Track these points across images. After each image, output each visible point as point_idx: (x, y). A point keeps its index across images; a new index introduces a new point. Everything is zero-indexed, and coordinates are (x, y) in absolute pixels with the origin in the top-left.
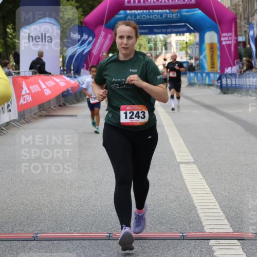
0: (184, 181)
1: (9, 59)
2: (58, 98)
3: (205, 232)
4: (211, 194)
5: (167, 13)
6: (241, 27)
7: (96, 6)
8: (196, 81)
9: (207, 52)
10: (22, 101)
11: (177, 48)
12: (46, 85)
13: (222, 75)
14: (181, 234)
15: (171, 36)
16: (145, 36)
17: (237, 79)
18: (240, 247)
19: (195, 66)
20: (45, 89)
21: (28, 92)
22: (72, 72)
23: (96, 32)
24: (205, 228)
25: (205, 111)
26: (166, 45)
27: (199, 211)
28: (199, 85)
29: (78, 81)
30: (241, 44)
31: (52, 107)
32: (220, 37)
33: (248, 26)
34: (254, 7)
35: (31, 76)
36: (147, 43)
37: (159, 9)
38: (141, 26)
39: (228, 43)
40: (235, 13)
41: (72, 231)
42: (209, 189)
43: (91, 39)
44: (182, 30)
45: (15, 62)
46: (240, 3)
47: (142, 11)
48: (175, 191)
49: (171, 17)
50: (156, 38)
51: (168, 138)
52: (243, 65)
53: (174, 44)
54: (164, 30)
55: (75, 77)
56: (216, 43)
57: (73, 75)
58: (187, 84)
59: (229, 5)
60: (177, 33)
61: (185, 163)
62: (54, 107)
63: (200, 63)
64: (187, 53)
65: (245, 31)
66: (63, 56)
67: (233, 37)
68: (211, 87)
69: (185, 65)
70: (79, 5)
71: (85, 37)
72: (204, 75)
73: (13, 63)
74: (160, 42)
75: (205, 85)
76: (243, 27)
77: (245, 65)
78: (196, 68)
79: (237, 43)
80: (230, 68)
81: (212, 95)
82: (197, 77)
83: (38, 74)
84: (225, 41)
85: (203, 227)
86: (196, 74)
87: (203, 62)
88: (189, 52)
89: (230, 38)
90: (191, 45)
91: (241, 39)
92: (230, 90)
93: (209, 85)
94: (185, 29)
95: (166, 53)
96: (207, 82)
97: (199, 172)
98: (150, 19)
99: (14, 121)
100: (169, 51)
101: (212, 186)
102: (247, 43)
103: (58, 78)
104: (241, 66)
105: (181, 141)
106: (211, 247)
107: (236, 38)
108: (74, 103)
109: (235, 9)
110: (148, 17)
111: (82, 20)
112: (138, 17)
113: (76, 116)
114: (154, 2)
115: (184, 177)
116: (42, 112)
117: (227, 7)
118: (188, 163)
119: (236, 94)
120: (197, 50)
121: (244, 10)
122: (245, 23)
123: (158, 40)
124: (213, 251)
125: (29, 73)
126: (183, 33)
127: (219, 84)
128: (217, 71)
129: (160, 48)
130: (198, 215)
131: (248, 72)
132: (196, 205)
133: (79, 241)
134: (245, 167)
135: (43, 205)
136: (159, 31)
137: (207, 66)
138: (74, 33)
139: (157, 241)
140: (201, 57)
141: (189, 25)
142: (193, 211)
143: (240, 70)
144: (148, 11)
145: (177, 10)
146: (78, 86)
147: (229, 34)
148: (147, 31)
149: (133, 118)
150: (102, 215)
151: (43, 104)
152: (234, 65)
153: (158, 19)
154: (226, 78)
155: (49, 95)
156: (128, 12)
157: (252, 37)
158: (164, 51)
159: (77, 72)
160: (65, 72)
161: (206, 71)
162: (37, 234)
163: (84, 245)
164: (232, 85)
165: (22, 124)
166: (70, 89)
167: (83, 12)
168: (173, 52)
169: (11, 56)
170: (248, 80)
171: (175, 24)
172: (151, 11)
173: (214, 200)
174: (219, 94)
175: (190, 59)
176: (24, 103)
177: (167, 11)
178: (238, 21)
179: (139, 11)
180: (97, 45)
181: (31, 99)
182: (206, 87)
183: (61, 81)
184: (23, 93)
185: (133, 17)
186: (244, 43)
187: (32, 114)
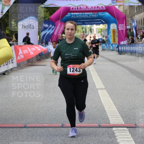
0: (100, 98)
1: (12, 37)
2: (37, 56)
3: (110, 124)
4: (114, 105)
5: (91, 14)
6: (128, 21)
7: (56, 11)
8: (106, 48)
9: (111, 34)
10: (19, 58)
11: (96, 32)
12: (31, 50)
13: (119, 45)
14: (99, 125)
15: (93, 26)
16: (81, 26)
17: (126, 47)
18: (128, 131)
19: (105, 41)
20: (30, 52)
21: (22, 53)
22: (44, 43)
23: (56, 24)
24: (110, 122)
25: (110, 63)
26: (91, 30)
27: (108, 113)
28: (108, 50)
29: (47, 48)
30: (128, 30)
31: (34, 61)
32: (118, 26)
33: (132, 21)
34: (135, 12)
35: (24, 46)
36: (81, 29)
37: (87, 12)
38: (78, 21)
39: (122, 29)
40: (125, 14)
41: (44, 123)
42: (112, 102)
43: (53, 27)
44: (99, 22)
45: (16, 38)
46: (128, 9)
47: (79, 13)
48: (95, 103)
49: (93, 16)
50: (86, 27)
51: (92, 77)
52: (129, 40)
53: (95, 30)
54: (90, 23)
55: (46, 46)
56: (116, 30)
57: (44, 45)
58: (102, 49)
59: (122, 11)
60: (96, 24)
61: (100, 89)
62: (35, 61)
63: (108, 39)
64: (101, 34)
65: (130, 24)
66: (40, 36)
67: (124, 26)
68: (113, 51)
69: (100, 40)
70: (47, 10)
71: (51, 26)
72: (110, 45)
73: (14, 39)
74: (88, 29)
75: (110, 50)
76: (129, 21)
77: (130, 40)
78: (106, 42)
79: (127, 29)
80: (123, 42)
81: (114, 55)
82: (107, 46)
83: (27, 44)
84: (120, 28)
85: (110, 121)
86: (106, 45)
87: (110, 39)
88: (103, 34)
89: (123, 27)
90: (103, 30)
91: (128, 27)
92: (123, 52)
93: (113, 50)
94: (100, 22)
95: (91, 34)
96: (111, 48)
97: (107, 93)
98: (83, 17)
99: (15, 68)
100: (92, 33)
101: (114, 101)
102: (131, 29)
103: (37, 47)
104: (128, 40)
105: (99, 78)
106: (113, 131)
107: (126, 27)
108: (45, 59)
109: (125, 12)
110: (82, 16)
111: (49, 18)
112: (77, 16)
113: (46, 65)
114: (85, 9)
115: (100, 96)
116: (29, 63)
117: (121, 11)
118: (102, 89)
119: (126, 55)
120: (107, 32)
121: (130, 13)
122: (130, 19)
123: (87, 27)
124: (115, 133)
125: (22, 44)
126: (99, 24)
127: (118, 50)
128: (116, 43)
129: (88, 32)
130: (107, 115)
131: (132, 44)
132: (106, 110)
133: (47, 128)
134: (130, 91)
135: (29, 110)
136: (88, 23)
137: (111, 40)
138: (45, 24)
139: (86, 128)
140: (109, 36)
141: (102, 20)
142: (105, 113)
143: (128, 43)
144: (82, 13)
145: (96, 13)
146: (47, 50)
147: (123, 25)
148: (81, 23)
149: (74, 72)
150: (59, 115)
151: (29, 59)
152: (125, 40)
153: (87, 17)
154: (121, 47)
155: (33, 55)
156: (72, 13)
157: (134, 26)
158: (90, 33)
159: (47, 43)
160: (41, 44)
161: (111, 43)
162: (26, 125)
163: (49, 130)
164: (124, 50)
165: (19, 69)
166: (43, 52)
167: (49, 13)
168: (94, 34)
169: (14, 35)
170: (132, 47)
171: (95, 20)
172: (84, 13)
173: (115, 108)
174: (118, 54)
175: (103, 37)
176: (20, 59)
177: (92, 13)
178: (127, 18)
179: (77, 13)
180: (57, 30)
181: (23, 57)
182: (111, 51)
183: (39, 48)
184: (20, 54)
185: (74, 16)
186: (130, 30)
187: (24, 64)
